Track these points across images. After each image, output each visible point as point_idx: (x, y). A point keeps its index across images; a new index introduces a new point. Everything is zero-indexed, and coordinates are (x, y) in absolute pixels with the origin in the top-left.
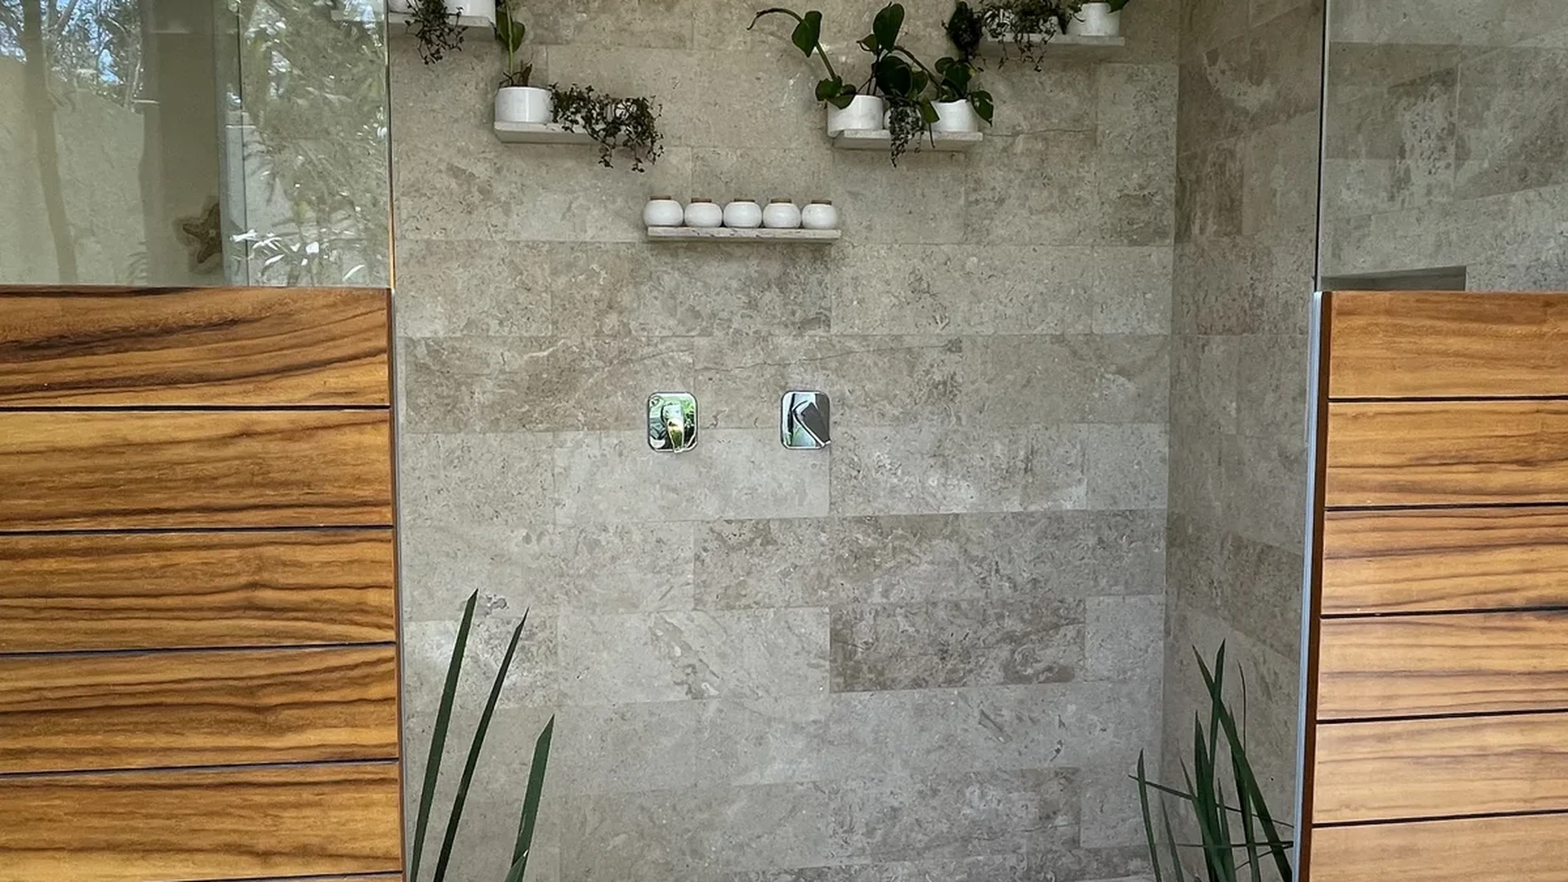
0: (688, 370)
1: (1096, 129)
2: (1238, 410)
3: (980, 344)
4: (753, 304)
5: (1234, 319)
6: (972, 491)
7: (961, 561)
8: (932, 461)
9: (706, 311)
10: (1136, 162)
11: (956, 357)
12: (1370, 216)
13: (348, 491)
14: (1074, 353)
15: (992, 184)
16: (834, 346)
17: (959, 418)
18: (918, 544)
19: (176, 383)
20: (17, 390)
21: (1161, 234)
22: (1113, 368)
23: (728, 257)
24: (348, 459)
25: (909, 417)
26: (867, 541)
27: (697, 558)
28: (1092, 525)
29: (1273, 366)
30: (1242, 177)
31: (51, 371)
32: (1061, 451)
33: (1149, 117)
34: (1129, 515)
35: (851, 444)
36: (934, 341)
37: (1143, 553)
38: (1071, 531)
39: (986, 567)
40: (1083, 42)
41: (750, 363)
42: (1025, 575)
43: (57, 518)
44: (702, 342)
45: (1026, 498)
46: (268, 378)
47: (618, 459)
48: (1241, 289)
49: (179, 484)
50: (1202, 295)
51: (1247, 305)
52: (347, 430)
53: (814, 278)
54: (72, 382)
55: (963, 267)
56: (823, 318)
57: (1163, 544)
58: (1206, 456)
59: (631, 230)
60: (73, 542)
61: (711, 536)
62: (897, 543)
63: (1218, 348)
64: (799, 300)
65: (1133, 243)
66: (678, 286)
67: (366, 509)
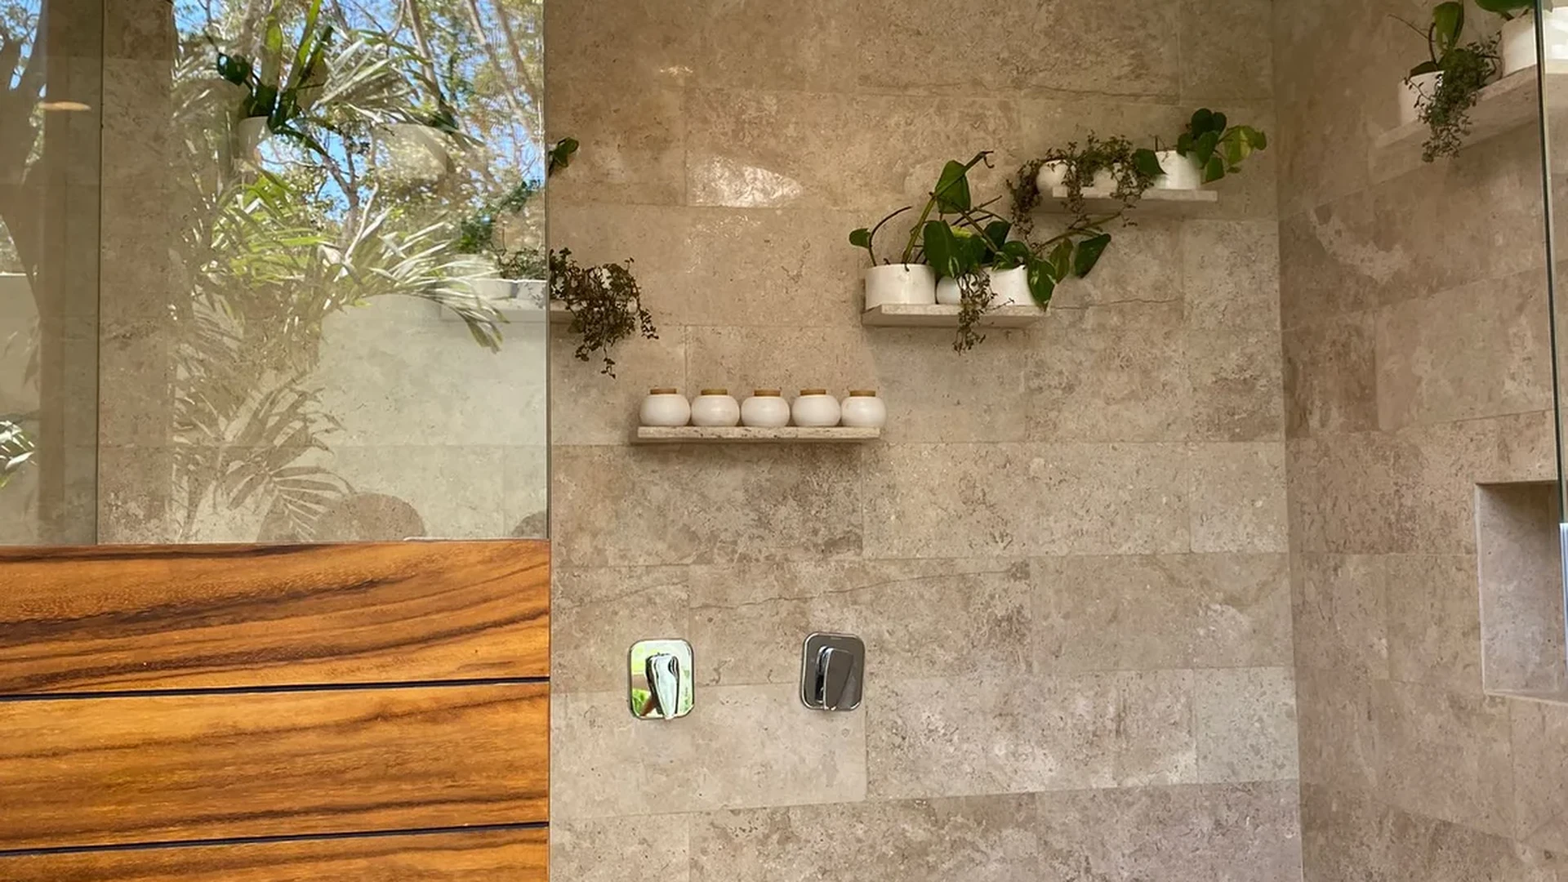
0: (682, 609)
1: (1182, 299)
2: (1390, 648)
3: (1051, 567)
4: (763, 522)
5: (1376, 533)
6: (1051, 762)
7: (1041, 857)
8: (997, 722)
9: (703, 532)
10: (1234, 338)
11: (1021, 585)
12: (1544, 412)
13: (496, 782)
14: (1172, 578)
15: (1059, 366)
16: (867, 573)
17: (1029, 665)
18: (984, 836)
19: (302, 657)
20: (110, 670)
21: (1271, 427)
22: (1220, 596)
23: (734, 461)
24: (499, 742)
25: (963, 665)
26: (917, 832)
27: (694, 864)
28: (1207, 804)
29: (1434, 593)
30: (1373, 360)
31: (153, 647)
32: (1161, 705)
33: (1246, 284)
34: (1253, 788)
35: (892, 702)
36: (992, 564)
37: (1272, 840)
38: (1181, 811)
39: (1073, 864)
40: (1167, 197)
41: (760, 597)
42: (1126, 874)
43: (149, 827)
44: (700, 571)
45: (1120, 771)
46: (413, 648)
47: (588, 729)
48: (1383, 496)
49: (298, 779)
50: (1330, 504)
51: (1393, 518)
52: (500, 708)
53: (840, 488)
54: (179, 660)
55: (1027, 469)
56: (853, 538)
57: (1297, 827)
58: (1350, 708)
59: (608, 429)
60: (167, 856)
61: (712, 833)
62: (958, 834)
63: (1354, 568)
64: (823, 515)
65: (1234, 438)
66: (667, 501)
67: (519, 803)
